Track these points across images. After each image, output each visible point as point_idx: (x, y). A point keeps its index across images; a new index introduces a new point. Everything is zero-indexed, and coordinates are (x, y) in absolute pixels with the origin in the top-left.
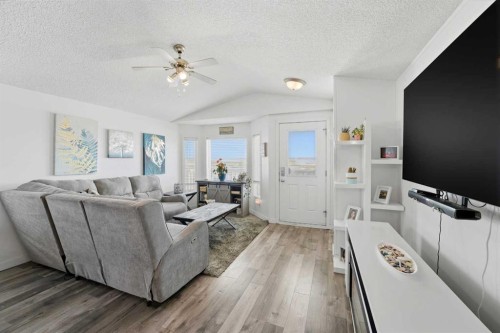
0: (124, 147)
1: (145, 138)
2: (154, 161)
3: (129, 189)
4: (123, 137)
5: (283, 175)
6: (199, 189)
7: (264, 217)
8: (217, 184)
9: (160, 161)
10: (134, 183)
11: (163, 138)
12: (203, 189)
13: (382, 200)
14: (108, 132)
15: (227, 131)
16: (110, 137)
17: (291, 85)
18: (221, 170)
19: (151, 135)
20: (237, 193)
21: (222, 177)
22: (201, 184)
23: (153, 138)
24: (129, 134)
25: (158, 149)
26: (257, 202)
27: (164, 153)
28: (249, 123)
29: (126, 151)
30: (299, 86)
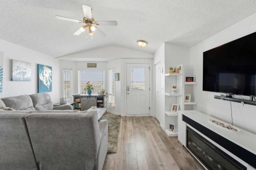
0: (24, 73)
1: (39, 68)
2: (45, 83)
3: (31, 104)
4: (23, 66)
5: (128, 90)
6: (75, 101)
7: (118, 114)
8: (88, 97)
9: (49, 83)
10: (34, 99)
11: (50, 68)
12: (78, 100)
13: (187, 100)
14: (11, 62)
15: (92, 65)
16: (14, 65)
17: (140, 44)
18: (89, 89)
19: (43, 66)
20: (101, 101)
21: (90, 92)
22: (76, 97)
23: (44, 67)
24: (28, 63)
25: (47, 76)
26: (113, 105)
27: (51, 78)
28: (106, 62)
29: (26, 76)
30: (144, 44)
